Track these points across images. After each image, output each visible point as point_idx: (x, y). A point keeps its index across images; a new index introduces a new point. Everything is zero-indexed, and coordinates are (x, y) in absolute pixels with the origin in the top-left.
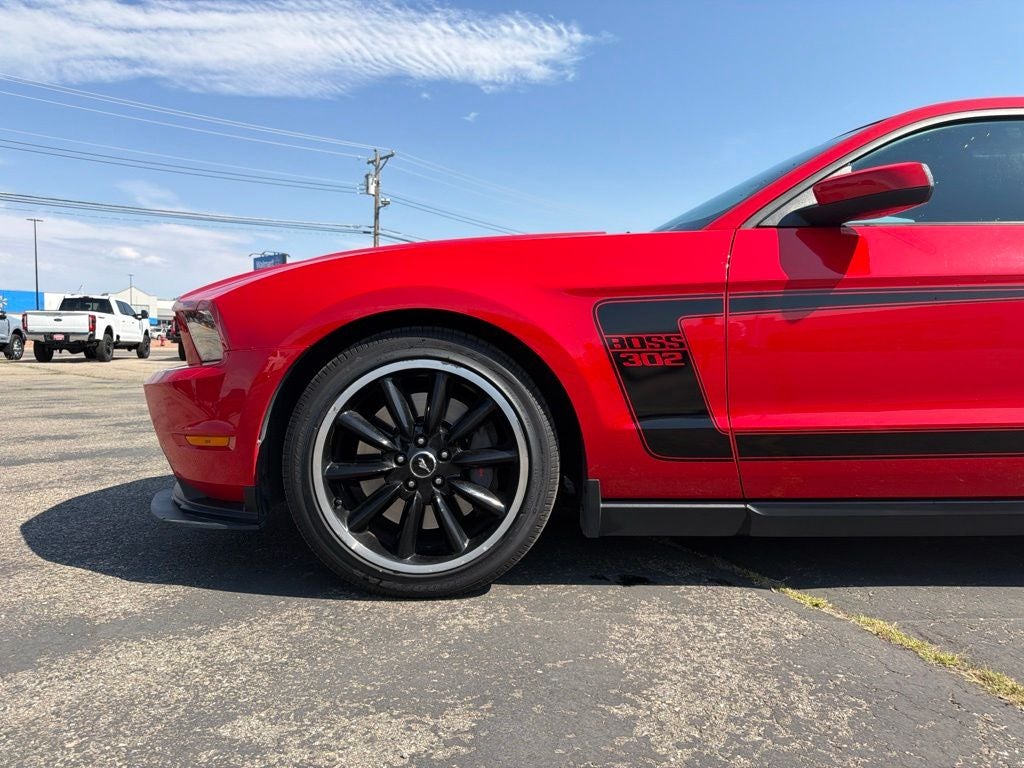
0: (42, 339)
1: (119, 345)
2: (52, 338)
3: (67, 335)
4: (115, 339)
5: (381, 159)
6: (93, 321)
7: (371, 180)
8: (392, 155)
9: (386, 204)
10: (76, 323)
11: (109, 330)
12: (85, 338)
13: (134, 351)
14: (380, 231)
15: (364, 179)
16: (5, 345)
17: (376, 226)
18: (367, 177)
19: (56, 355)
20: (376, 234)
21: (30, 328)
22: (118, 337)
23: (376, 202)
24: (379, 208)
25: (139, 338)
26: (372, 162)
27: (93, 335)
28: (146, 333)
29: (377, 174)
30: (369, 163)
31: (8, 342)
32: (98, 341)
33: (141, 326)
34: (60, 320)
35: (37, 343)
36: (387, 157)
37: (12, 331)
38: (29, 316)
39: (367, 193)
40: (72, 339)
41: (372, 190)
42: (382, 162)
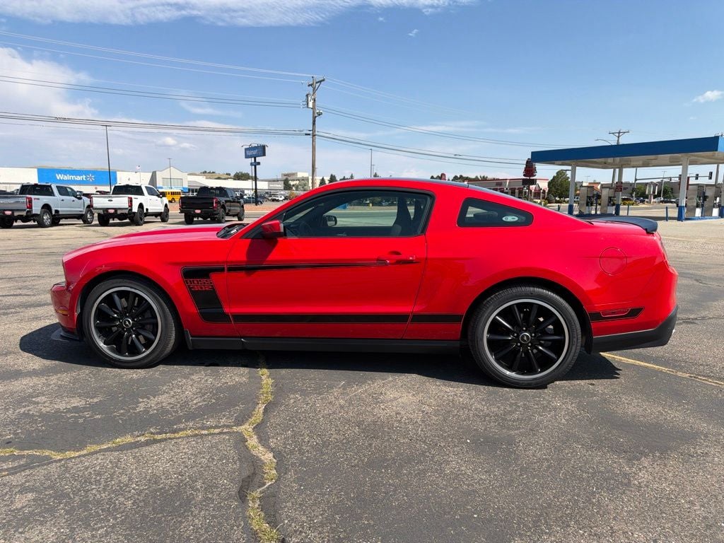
0: (101, 212)
1: (147, 214)
2: (107, 211)
3: (116, 210)
4: (145, 211)
5: (317, 83)
6: (131, 201)
7: (310, 98)
8: (323, 80)
9: (320, 114)
10: (121, 202)
11: (141, 206)
12: (126, 211)
13: (159, 217)
14: (316, 133)
15: (305, 97)
16: (82, 215)
17: (314, 130)
18: (307, 96)
19: (111, 221)
20: (314, 135)
21: (94, 205)
22: (147, 210)
23: (314, 113)
24: (315, 117)
25: (161, 209)
26: (311, 85)
27: (131, 210)
28: (166, 206)
29: (314, 93)
30: (309, 86)
31: (84, 213)
32: (134, 213)
33: (162, 202)
34: (111, 201)
35: (99, 214)
36: (320, 82)
37: (86, 206)
38: (94, 198)
39: (308, 107)
40: (119, 212)
41: (311, 105)
42: (318, 84)
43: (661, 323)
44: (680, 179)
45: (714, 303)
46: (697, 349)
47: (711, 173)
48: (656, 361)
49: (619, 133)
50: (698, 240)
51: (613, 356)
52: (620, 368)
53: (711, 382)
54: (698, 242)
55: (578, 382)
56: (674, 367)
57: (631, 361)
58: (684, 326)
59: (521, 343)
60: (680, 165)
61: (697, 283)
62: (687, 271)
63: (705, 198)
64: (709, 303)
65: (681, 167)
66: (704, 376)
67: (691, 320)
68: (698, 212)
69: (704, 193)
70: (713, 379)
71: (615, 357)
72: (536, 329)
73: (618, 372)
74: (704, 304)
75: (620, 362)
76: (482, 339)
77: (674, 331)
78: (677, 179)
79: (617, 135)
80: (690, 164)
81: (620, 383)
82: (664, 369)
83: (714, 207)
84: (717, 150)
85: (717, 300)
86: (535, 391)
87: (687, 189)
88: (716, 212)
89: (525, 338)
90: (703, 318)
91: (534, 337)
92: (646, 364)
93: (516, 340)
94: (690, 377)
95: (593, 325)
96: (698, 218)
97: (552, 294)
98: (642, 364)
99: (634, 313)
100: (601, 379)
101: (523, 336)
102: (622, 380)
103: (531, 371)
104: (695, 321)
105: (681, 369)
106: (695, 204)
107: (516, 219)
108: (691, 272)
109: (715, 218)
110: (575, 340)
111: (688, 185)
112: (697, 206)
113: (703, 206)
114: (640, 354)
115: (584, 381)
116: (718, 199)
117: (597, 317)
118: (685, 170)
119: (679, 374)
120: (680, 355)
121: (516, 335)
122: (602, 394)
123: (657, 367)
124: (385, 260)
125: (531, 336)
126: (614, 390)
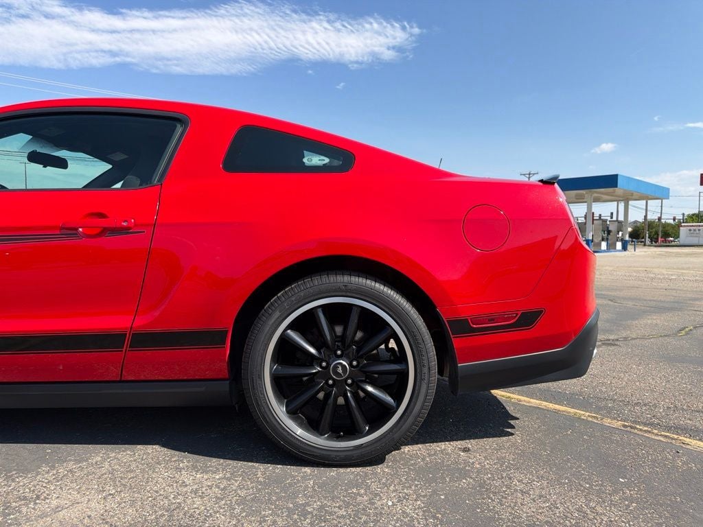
43: (574, 338)
44: (585, 218)
45: (634, 322)
46: (626, 379)
47: (612, 214)
48: (571, 400)
49: (529, 174)
50: (607, 268)
51: (508, 395)
52: (518, 416)
53: (657, 436)
54: (606, 270)
55: (443, 445)
56: (598, 409)
57: (535, 402)
58: (603, 348)
59: (333, 380)
60: (585, 202)
61: (612, 303)
62: (600, 292)
63: (609, 232)
64: (629, 322)
65: (586, 204)
66: (645, 425)
67: (611, 342)
68: (604, 245)
69: (608, 228)
70: (659, 429)
71: (512, 395)
72: (358, 351)
73: (512, 422)
74: (624, 323)
75: (517, 405)
76: (261, 377)
77: (595, 351)
78: (583, 219)
79: (528, 176)
80: (594, 202)
81: (514, 445)
82: (584, 414)
83: (617, 240)
84: (616, 187)
85: (637, 319)
86: (359, 469)
87: (593, 223)
88: (619, 245)
89: (340, 370)
90: (625, 339)
91: (357, 366)
92: (557, 407)
93: (325, 374)
94: (625, 426)
95: (457, 342)
96: (604, 251)
97: (382, 287)
98: (551, 406)
99: (527, 319)
100: (483, 437)
101: (336, 367)
102: (517, 438)
103: (352, 431)
104: (616, 343)
105: (609, 413)
106: (601, 239)
107: (327, 160)
108: (603, 293)
109: (619, 251)
110: (425, 370)
111: (593, 220)
112: (603, 240)
113: (607, 239)
114: (548, 390)
115: (454, 443)
116: (620, 233)
117: (463, 327)
118: (589, 208)
119: (607, 422)
120: (604, 389)
121: (324, 364)
122: (479, 472)
123: (572, 410)
124: (77, 229)
125: (351, 365)
126: (501, 460)
